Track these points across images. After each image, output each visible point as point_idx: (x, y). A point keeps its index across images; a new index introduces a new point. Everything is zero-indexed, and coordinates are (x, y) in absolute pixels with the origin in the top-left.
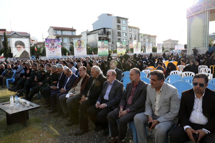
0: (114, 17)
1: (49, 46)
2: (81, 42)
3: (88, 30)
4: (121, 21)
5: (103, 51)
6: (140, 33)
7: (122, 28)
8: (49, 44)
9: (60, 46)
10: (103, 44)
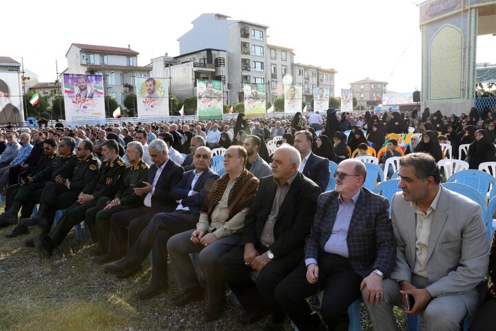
0: (233, 22)
1: (73, 92)
2: (154, 83)
3: (167, 54)
4: (251, 32)
5: (209, 106)
6: (295, 62)
7: (252, 49)
8: (73, 89)
9: (102, 93)
10: (209, 89)
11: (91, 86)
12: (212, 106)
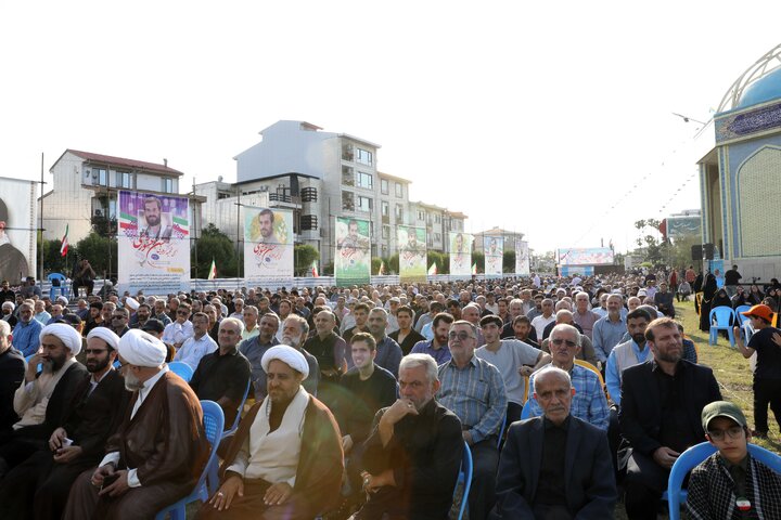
1: (136, 227)
3: (221, 178)
4: (356, 152)
5: (352, 262)
7: (357, 177)
8: (136, 221)
9: (186, 232)
10: (353, 233)
11: (167, 217)
12: (356, 262)
